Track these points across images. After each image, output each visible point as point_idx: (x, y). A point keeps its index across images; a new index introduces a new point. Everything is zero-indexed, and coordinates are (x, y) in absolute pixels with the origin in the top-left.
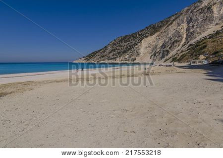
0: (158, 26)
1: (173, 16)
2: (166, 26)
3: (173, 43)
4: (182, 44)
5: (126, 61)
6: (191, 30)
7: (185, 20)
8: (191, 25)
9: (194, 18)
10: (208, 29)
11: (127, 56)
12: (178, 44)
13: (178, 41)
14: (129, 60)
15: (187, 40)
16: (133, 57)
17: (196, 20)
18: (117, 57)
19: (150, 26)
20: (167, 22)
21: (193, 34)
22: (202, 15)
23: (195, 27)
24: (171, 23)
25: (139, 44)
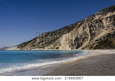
0: (70, 27)
1: (79, 22)
2: (76, 28)
3: (84, 39)
4: (89, 39)
5: (52, 49)
6: (93, 32)
7: (87, 25)
8: (92, 28)
9: (93, 25)
10: (102, 31)
11: (52, 46)
12: (87, 39)
13: (87, 38)
14: (54, 48)
15: (92, 37)
16: (57, 47)
17: (95, 26)
18: (45, 46)
19: (65, 27)
20: (76, 25)
21: (94, 34)
22: (97, 24)
23: (95, 30)
24: (79, 27)
25: (60, 38)
